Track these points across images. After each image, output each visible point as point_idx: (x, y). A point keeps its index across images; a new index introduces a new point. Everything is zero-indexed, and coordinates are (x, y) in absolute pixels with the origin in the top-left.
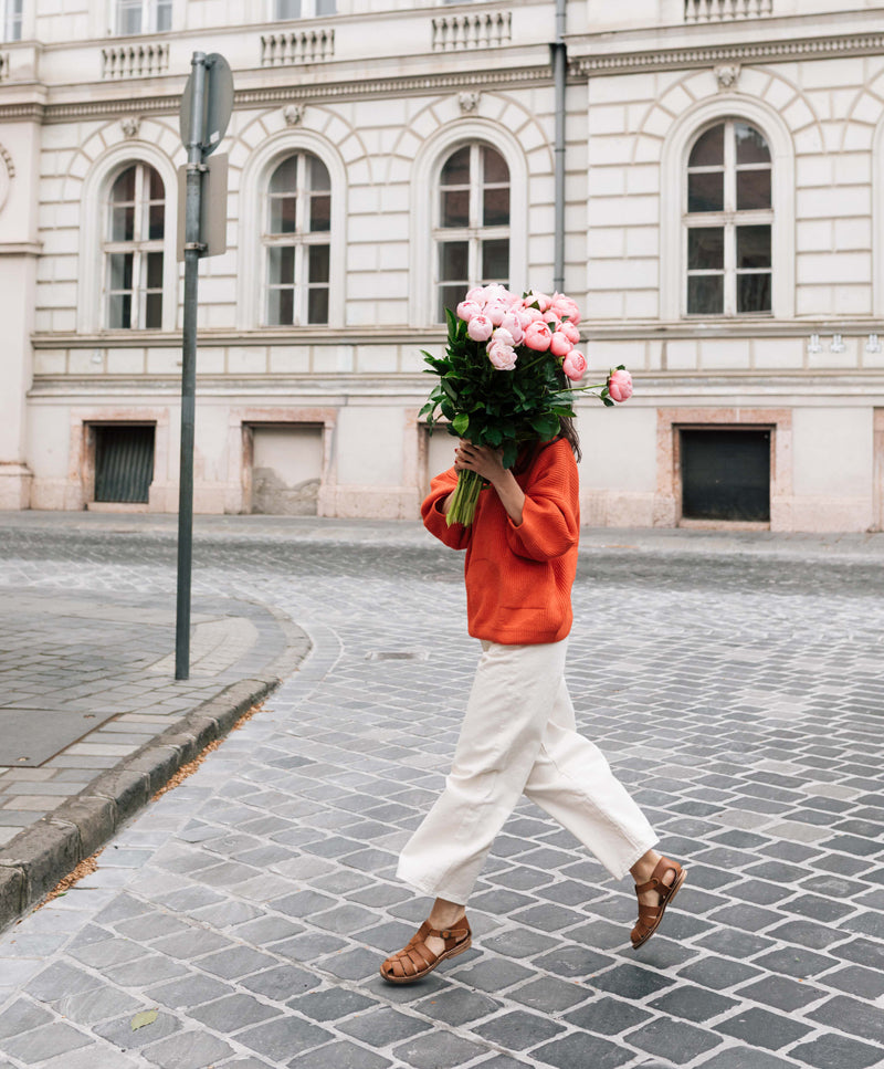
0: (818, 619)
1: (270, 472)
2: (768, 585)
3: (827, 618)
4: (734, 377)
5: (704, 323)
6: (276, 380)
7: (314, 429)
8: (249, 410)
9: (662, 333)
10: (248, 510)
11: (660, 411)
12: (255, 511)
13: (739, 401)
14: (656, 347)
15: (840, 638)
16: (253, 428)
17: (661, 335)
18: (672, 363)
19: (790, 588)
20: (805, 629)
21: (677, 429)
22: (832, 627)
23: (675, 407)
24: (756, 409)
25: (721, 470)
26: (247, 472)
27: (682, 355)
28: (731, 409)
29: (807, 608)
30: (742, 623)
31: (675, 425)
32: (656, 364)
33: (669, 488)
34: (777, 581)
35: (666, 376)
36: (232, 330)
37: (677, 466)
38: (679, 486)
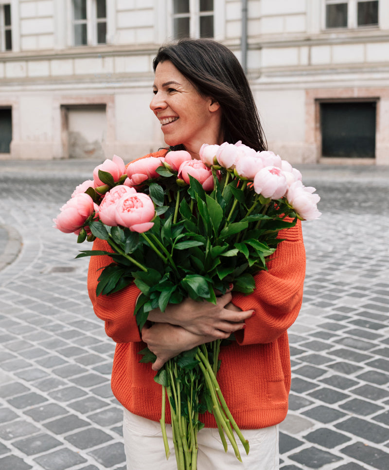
0: (373, 235)
1: (78, 134)
2: (352, 206)
3: (381, 234)
4: (354, 68)
5: (336, 34)
6: (78, 79)
7: (101, 108)
8: (64, 97)
9: (309, 41)
10: (66, 155)
11: (307, 91)
12: (71, 157)
13: (357, 83)
14: (304, 50)
15: (381, 251)
16: (68, 109)
17: (308, 43)
18: (315, 60)
19: (365, 208)
20: (360, 243)
21: (318, 103)
22: (381, 241)
23: (316, 89)
24: (367, 88)
25: (345, 128)
26: (65, 135)
27: (321, 55)
28: (351, 89)
29: (370, 225)
30: (319, 238)
31: (316, 100)
32: (304, 61)
33: (312, 139)
34: (360, 203)
35: (311, 69)
36: (52, 50)
37: (318, 125)
38: (319, 137)
